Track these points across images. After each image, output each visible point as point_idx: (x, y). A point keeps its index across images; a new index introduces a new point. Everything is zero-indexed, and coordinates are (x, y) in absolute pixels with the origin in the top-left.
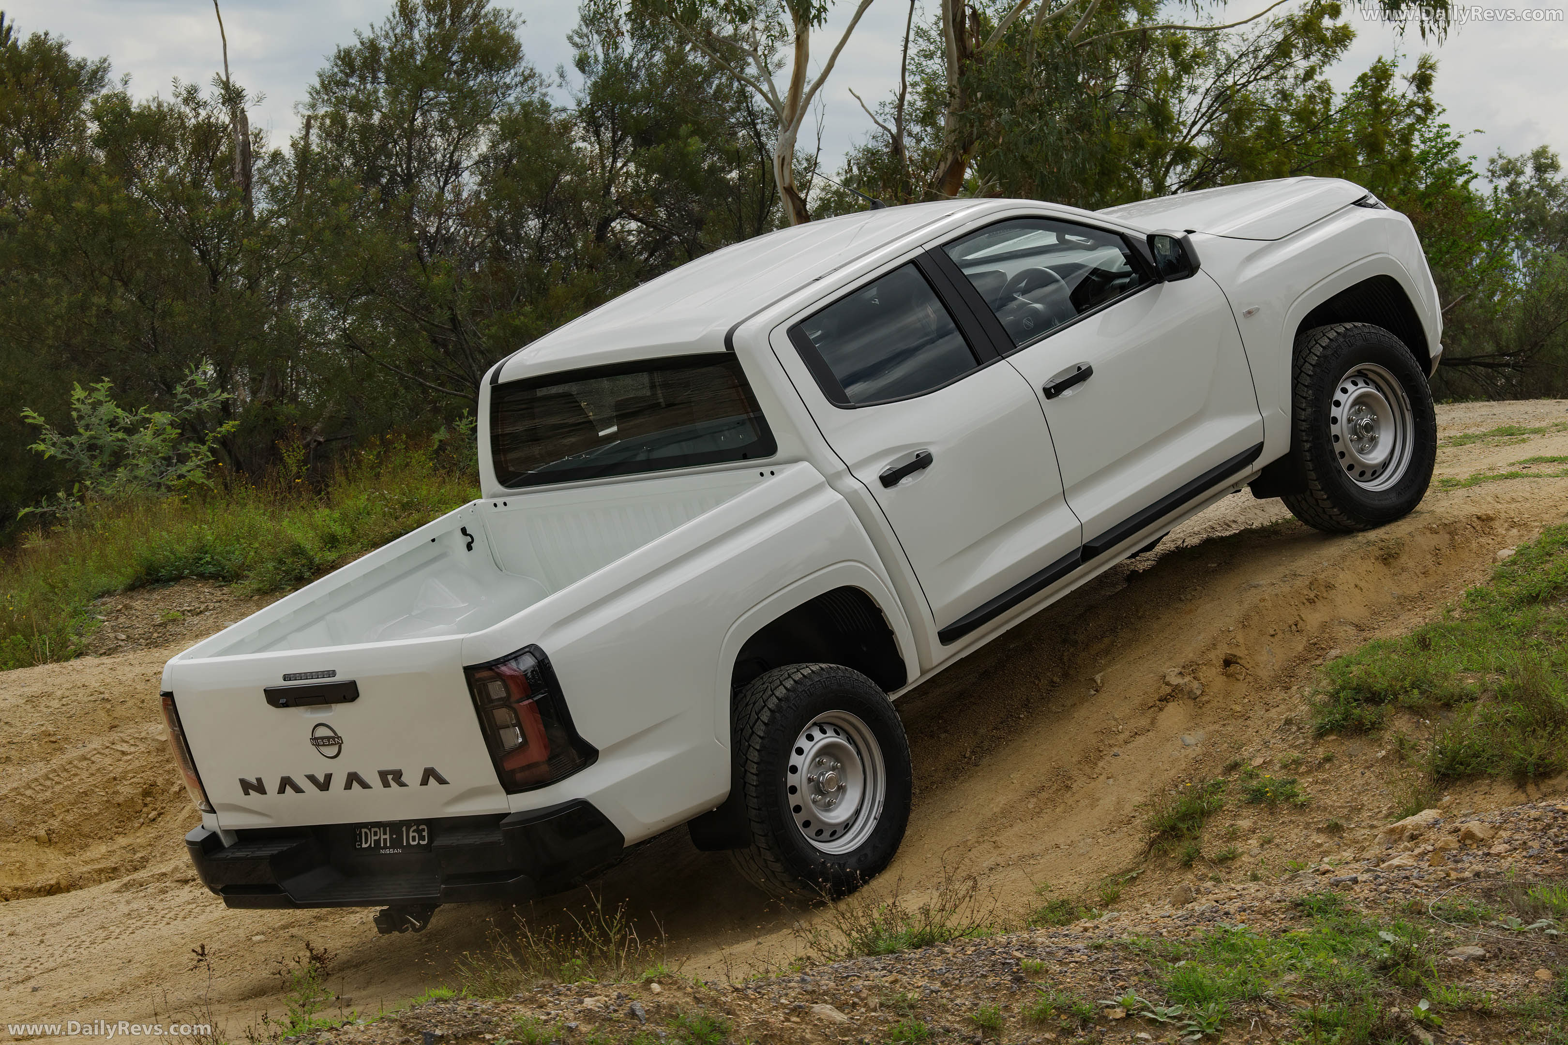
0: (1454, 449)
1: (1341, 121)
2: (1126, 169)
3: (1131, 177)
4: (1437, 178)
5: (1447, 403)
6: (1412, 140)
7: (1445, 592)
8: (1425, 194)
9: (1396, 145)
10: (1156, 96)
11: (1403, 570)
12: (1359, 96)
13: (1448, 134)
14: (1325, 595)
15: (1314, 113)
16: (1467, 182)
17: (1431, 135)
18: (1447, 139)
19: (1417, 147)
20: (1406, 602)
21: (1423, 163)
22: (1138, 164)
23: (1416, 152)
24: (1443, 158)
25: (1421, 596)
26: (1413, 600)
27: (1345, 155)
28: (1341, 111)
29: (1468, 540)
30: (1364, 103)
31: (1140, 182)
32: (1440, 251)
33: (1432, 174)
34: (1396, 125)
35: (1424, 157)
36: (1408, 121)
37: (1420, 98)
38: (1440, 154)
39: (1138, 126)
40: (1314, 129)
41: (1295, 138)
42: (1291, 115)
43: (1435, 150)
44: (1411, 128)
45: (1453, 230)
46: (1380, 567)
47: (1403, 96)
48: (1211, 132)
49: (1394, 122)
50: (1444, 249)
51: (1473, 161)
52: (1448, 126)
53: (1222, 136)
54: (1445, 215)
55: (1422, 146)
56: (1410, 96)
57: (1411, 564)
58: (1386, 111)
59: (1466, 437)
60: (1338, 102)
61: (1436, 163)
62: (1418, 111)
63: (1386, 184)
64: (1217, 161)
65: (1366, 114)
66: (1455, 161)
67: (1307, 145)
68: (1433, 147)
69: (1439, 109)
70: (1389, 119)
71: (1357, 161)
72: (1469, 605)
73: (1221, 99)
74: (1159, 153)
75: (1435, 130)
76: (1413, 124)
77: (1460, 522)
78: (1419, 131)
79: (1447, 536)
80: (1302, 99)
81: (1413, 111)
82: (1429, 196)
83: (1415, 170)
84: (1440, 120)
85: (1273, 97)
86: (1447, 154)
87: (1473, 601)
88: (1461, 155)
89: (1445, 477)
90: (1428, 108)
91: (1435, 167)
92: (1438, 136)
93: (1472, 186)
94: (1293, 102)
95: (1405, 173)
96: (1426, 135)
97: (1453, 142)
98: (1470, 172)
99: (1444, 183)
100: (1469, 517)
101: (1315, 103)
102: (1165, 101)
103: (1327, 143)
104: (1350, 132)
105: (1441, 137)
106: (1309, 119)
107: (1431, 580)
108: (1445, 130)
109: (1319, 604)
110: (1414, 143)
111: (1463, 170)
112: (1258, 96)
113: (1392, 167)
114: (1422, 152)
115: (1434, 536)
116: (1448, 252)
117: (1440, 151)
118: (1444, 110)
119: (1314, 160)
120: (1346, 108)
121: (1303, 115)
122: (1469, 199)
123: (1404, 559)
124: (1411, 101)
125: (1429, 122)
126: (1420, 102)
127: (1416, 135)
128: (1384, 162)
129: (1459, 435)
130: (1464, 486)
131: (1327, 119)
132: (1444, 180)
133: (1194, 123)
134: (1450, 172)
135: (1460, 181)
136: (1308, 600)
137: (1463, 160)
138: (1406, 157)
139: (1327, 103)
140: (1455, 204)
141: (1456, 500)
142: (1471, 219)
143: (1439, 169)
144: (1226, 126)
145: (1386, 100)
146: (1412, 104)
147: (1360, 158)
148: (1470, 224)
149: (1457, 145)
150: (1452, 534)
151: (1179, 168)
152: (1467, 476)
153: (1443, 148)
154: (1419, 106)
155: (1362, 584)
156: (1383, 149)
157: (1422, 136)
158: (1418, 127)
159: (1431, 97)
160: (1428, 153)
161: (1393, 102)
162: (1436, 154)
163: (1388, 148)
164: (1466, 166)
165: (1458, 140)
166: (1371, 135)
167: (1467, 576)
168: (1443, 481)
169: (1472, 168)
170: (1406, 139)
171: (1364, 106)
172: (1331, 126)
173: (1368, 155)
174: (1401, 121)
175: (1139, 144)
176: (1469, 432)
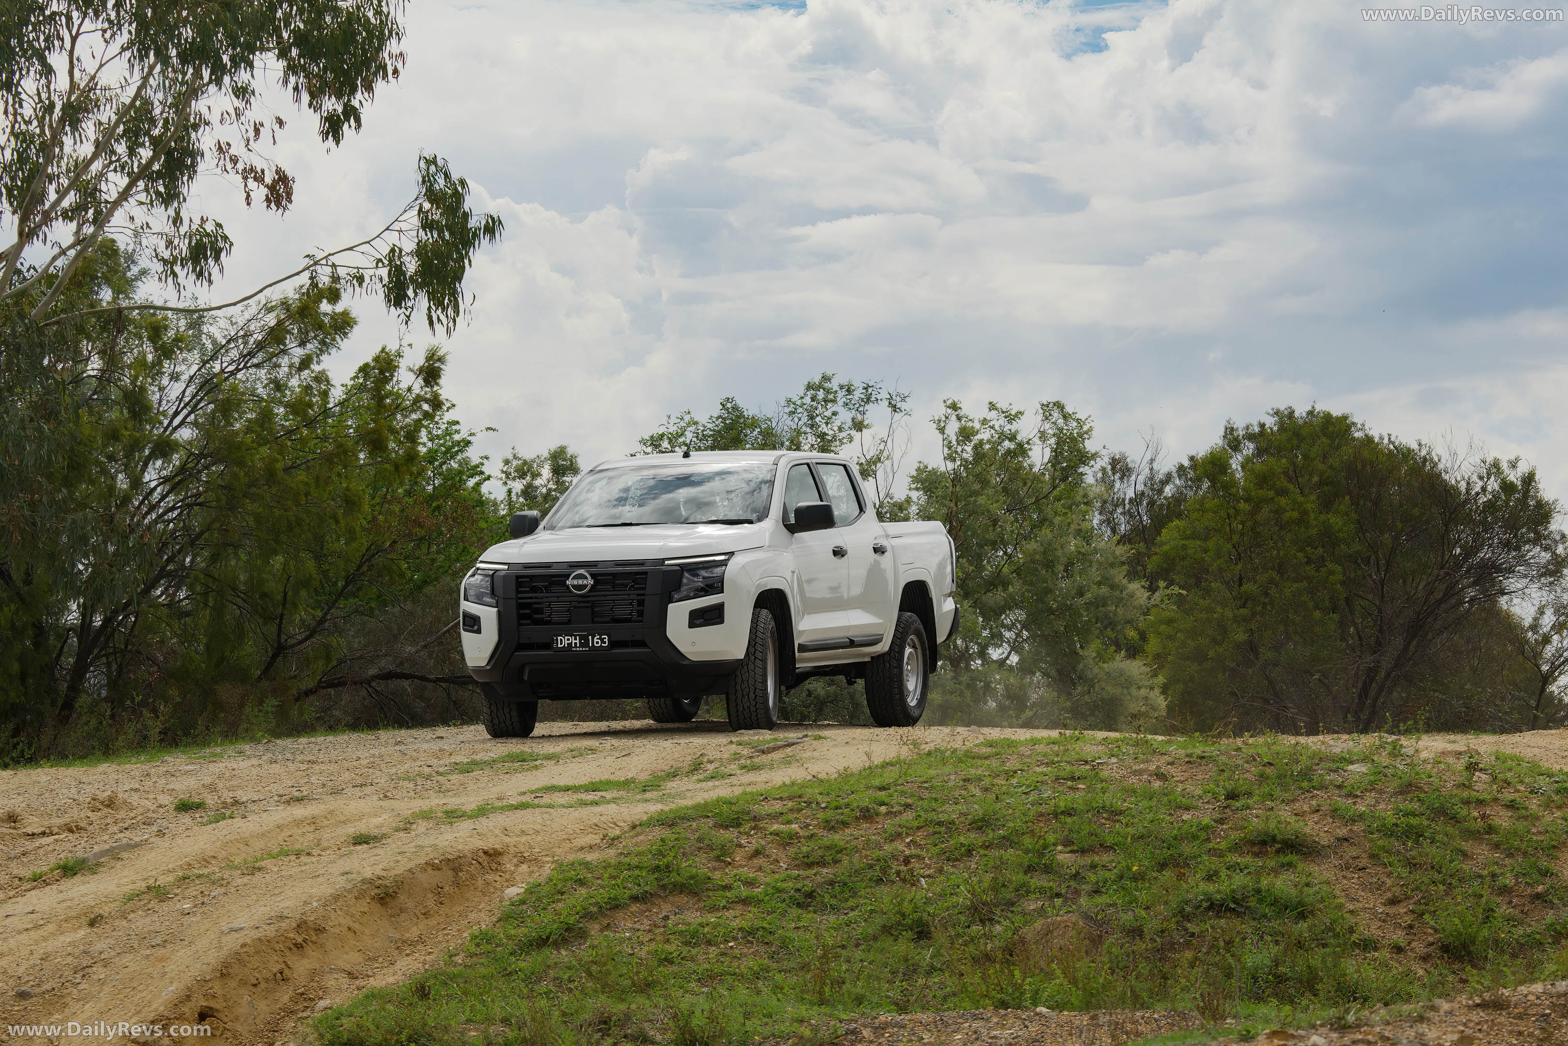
0: (461, 777)
1: (341, 414)
2: (98, 463)
3: (104, 471)
4: (446, 479)
5: (455, 725)
6: (419, 437)
7: (448, 934)
8: (432, 497)
9: (400, 442)
10: (133, 383)
11: (402, 910)
12: (361, 388)
13: (457, 432)
14: (314, 938)
15: (310, 405)
16: (479, 484)
17: (440, 432)
18: (457, 437)
19: (424, 444)
20: (403, 946)
21: (430, 463)
22: (111, 458)
23: (422, 450)
24: (452, 457)
25: (421, 940)
26: (412, 944)
27: (345, 452)
28: (341, 404)
29: (473, 877)
30: (365, 396)
31: (114, 478)
32: (448, 558)
33: (440, 475)
34: (400, 421)
35: (431, 457)
36: (414, 416)
37: (427, 392)
38: (450, 454)
39: (113, 415)
40: (310, 423)
41: (290, 432)
42: (286, 407)
43: (443, 449)
44: (418, 424)
45: (463, 537)
46: (376, 907)
47: (409, 389)
48: (195, 424)
49: (399, 417)
50: (453, 556)
51: (485, 461)
52: (458, 423)
53: (207, 429)
54: (455, 519)
55: (430, 444)
56: (416, 390)
57: (410, 904)
58: (390, 405)
59: (474, 763)
60: (337, 394)
61: (445, 463)
62: (426, 407)
63: (390, 484)
64: (202, 455)
65: (368, 408)
66: (466, 461)
67: (303, 441)
68: (442, 445)
69: (448, 405)
70: (393, 414)
71: (358, 459)
72: (473, 949)
73: (207, 387)
74: (135, 446)
75: (443, 427)
76: (420, 420)
77: (465, 856)
78: (426, 427)
79: (450, 873)
80: (298, 390)
81: (420, 407)
82: (437, 499)
83: (423, 470)
84: (449, 416)
85: (265, 387)
86: (457, 453)
87: (478, 945)
88: (473, 455)
89: (449, 808)
90: (437, 404)
91: (444, 467)
92: (448, 433)
93: (485, 489)
94: (288, 392)
95: (411, 474)
96: (434, 432)
97: (463, 440)
98: (482, 473)
99: (453, 485)
100: (475, 852)
101: (312, 395)
102: (143, 389)
103: (324, 438)
104: (351, 427)
105: (450, 434)
106: (306, 414)
107: (432, 922)
108: (454, 427)
109: (309, 950)
110: (421, 441)
111: (476, 470)
112: (249, 385)
113: (397, 467)
114: (430, 451)
115: (436, 873)
116: (457, 560)
117: (448, 450)
118: (454, 405)
119: (310, 457)
120: (345, 400)
121: (298, 407)
122: (481, 502)
123: (402, 897)
124: (418, 395)
125: (437, 418)
126: (428, 396)
127: (423, 433)
128: (388, 461)
129: (466, 761)
130: (470, 817)
131: (326, 412)
132: (454, 481)
133: (176, 413)
134: (460, 472)
135: (471, 482)
136: (295, 945)
137: (475, 460)
138: (412, 457)
139: (325, 394)
140: (466, 508)
141: (461, 833)
142: (483, 524)
143: (448, 470)
144: (212, 417)
145: (390, 393)
146: (418, 399)
147: (362, 456)
148: (482, 530)
149: (468, 443)
150: (456, 870)
151: (159, 463)
152: (473, 806)
153: (453, 446)
154: (427, 401)
155: (356, 926)
156: (387, 447)
157: (430, 433)
158: (425, 423)
159: (440, 392)
160: (436, 451)
161: (398, 396)
162: (445, 453)
163: (392, 445)
164: (477, 466)
165: (469, 438)
166: (374, 431)
167: (472, 916)
168: (447, 812)
169: (484, 469)
170: (412, 437)
171: (366, 399)
172: (330, 421)
173: (370, 453)
174: (406, 416)
175: (113, 436)
176: (478, 757)
